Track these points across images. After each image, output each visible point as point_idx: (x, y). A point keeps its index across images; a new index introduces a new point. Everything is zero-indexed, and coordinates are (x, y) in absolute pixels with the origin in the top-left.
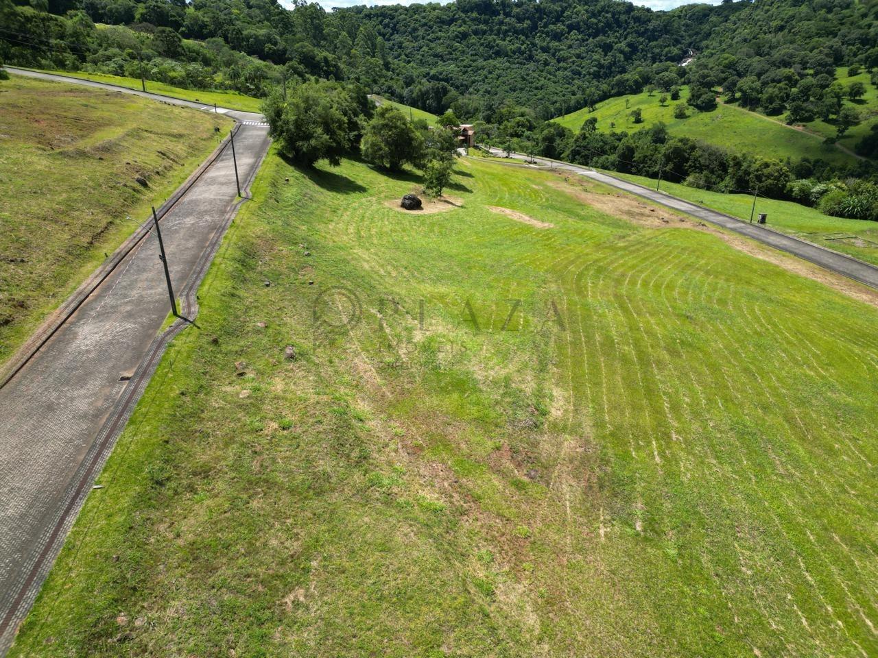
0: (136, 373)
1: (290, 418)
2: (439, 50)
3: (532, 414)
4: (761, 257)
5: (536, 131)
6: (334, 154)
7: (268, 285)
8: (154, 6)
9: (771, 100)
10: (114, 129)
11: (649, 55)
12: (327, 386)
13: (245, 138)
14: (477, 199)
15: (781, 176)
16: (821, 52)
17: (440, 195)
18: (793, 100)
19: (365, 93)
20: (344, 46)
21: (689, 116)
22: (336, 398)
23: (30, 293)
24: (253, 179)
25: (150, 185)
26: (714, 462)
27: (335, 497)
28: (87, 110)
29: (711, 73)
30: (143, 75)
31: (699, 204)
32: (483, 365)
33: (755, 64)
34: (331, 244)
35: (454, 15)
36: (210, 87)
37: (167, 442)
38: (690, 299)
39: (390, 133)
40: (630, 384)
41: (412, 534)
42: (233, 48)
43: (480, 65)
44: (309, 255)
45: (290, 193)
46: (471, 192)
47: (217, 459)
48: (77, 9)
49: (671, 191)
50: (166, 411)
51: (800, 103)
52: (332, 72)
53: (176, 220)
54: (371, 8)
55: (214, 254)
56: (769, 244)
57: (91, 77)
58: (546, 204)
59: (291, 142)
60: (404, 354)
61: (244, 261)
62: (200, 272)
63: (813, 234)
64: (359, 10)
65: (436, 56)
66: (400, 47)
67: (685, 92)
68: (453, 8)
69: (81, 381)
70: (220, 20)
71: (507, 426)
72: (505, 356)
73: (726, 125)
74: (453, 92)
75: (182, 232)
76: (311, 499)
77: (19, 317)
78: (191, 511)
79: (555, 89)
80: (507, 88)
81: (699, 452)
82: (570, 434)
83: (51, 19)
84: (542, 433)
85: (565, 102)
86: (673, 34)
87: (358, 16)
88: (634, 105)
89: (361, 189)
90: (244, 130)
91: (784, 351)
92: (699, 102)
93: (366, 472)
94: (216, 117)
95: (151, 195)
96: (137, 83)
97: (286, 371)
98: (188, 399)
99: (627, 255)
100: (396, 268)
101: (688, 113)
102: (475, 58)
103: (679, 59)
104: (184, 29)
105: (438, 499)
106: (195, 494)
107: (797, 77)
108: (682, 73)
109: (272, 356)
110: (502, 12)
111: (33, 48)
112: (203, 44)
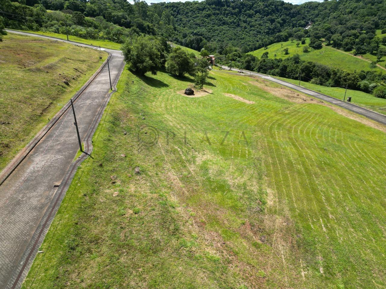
0: (62, 184)
1: (139, 207)
2: (198, 22)
3: (259, 204)
4: (351, 118)
5: (242, 58)
6: (154, 70)
7: (125, 134)
8: (73, 2)
9: (347, 44)
10: (53, 58)
11: (291, 24)
12: (156, 188)
13: (113, 62)
14: (218, 90)
15: (355, 79)
16: (369, 23)
17: (202, 88)
18: (357, 45)
19: (166, 41)
20: (156, 20)
21: (310, 52)
22: (161, 195)
23: (11, 140)
24: (117, 81)
25: (70, 84)
26: (352, 230)
27: (163, 254)
28: (42, 49)
29: (320, 32)
30: (67, 33)
31: (319, 92)
32: (232, 177)
33: (339, 29)
34: (154, 113)
35: (205, 6)
36: (97, 39)
37: (77, 224)
38: (324, 140)
39: (179, 60)
40: (303, 186)
41: (205, 278)
42: (107, 21)
43: (216, 29)
44: (144, 119)
45: (134, 88)
46: (215, 86)
47: (103, 232)
48: (39, 3)
49: (305, 86)
50: (76, 206)
51: (359, 45)
52: (151, 32)
53: (82, 102)
54: (168, 3)
55: (100, 119)
56: (353, 111)
57: (44, 33)
58: (250, 92)
59: (135, 64)
60: (193, 170)
61: (114, 123)
62: (93, 128)
63: (373, 106)
64: (163, 4)
65: (196, 24)
66: (181, 21)
67: (308, 41)
68: (204, 3)
69: (34, 188)
70: (102, 9)
71: (247, 211)
72: (241, 171)
73: (326, 55)
74: (205, 41)
75: (85, 107)
76: (151, 256)
77: (5, 152)
78: (89, 265)
79: (249, 39)
80: (228, 39)
81: (344, 224)
82: (279, 215)
83: (27, 8)
84: (265, 215)
85: (254, 45)
86: (302, 15)
87: (162, 7)
88: (285, 46)
89: (166, 86)
90: (113, 58)
91: (373, 167)
92: (314, 45)
93: (178, 238)
94: (100, 52)
95: (71, 89)
96: (65, 37)
97: (136, 180)
98: (88, 198)
99: (291, 118)
100: (185, 124)
101: (309, 50)
102: (213, 25)
103: (305, 26)
104: (86, 12)
105: (215, 254)
106: (91, 254)
107: (358, 34)
108: (306, 32)
109: (128, 172)
110: (226, 5)
111: (19, 21)
112: (94, 19)
